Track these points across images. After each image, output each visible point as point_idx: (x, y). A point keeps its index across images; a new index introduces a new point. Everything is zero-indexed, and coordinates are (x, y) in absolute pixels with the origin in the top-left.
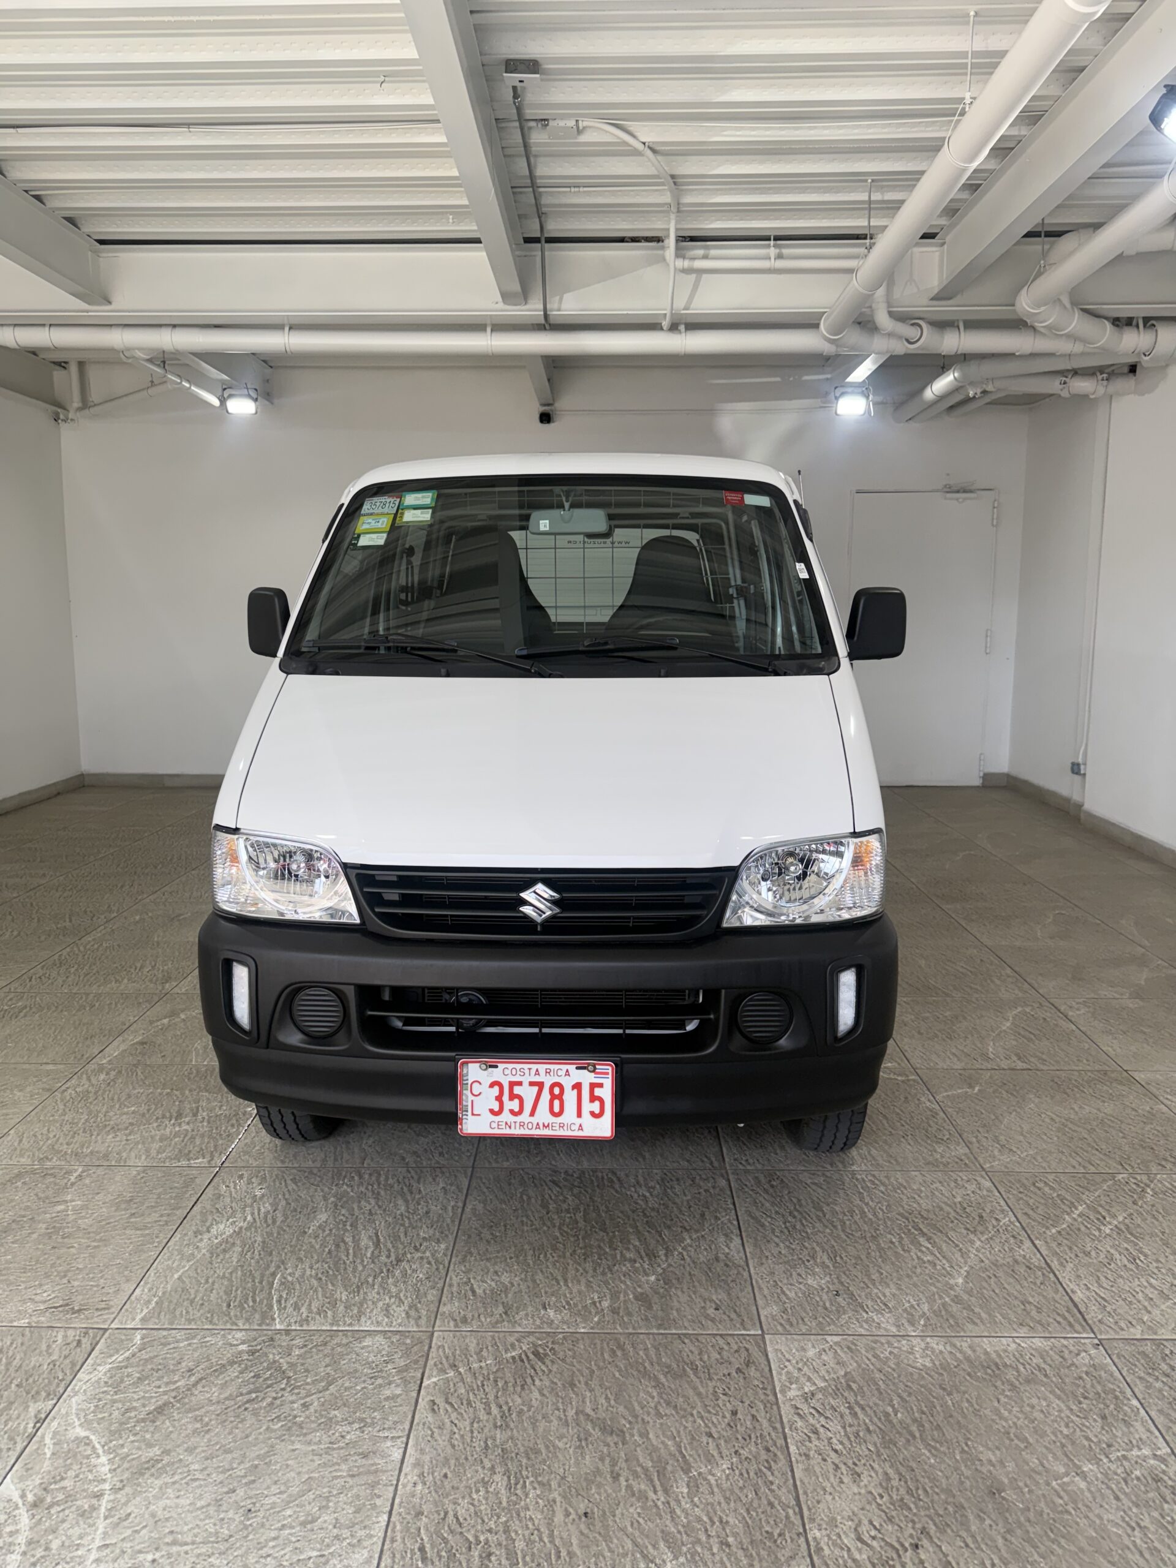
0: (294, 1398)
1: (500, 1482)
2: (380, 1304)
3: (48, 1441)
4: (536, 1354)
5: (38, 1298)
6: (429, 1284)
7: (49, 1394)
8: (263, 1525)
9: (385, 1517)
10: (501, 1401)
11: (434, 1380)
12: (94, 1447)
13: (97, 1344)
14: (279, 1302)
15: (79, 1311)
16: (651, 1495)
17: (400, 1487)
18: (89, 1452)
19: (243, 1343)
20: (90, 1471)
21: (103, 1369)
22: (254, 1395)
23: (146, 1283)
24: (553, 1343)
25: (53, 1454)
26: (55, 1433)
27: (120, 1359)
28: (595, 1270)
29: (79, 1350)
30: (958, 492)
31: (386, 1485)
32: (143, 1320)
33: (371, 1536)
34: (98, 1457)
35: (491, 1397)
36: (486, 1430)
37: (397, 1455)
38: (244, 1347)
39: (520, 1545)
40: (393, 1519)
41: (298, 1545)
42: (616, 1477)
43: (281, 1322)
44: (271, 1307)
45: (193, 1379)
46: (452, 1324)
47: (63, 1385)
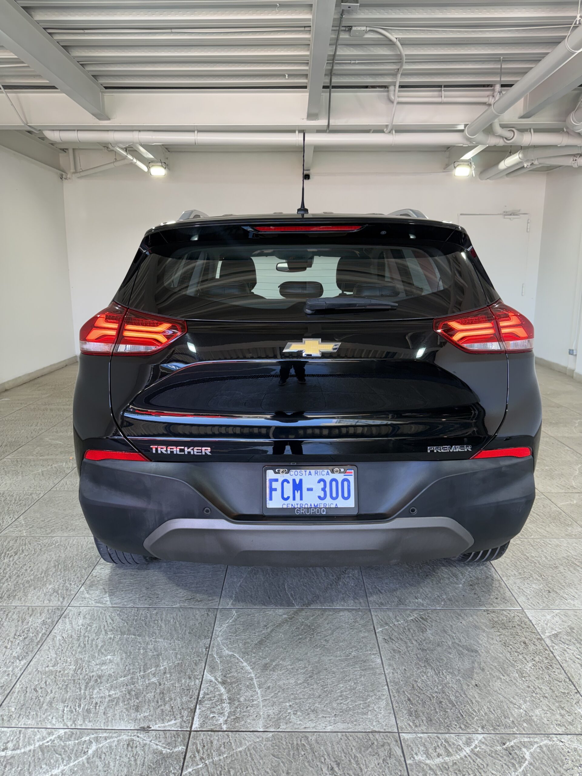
0: (319, 637)
1: (431, 672)
2: (340, 597)
3: (216, 656)
4: (422, 618)
5: (179, 595)
6: (358, 588)
7: (205, 637)
8: (332, 691)
9: (386, 687)
10: (416, 638)
11: (380, 629)
12: (238, 659)
13: (216, 615)
14: (292, 596)
15: (201, 601)
16: (502, 677)
17: (387, 675)
18: (237, 661)
19: (284, 614)
20: (242, 669)
21: (225, 626)
22: (301, 637)
23: (226, 589)
24: (428, 613)
25: (221, 662)
26: (217, 654)
27: (231, 621)
28: (432, 582)
29: (209, 617)
30: (511, 215)
31: (379, 674)
32: (232, 604)
33: (384, 695)
34: (242, 663)
35: (411, 637)
36: (415, 650)
37: (379, 661)
38: (286, 616)
39: (453, 698)
40: (390, 688)
41: (351, 699)
42: (483, 670)
43: (298, 605)
44: (290, 599)
45: (269, 630)
46: (377, 606)
47: (209, 632)
